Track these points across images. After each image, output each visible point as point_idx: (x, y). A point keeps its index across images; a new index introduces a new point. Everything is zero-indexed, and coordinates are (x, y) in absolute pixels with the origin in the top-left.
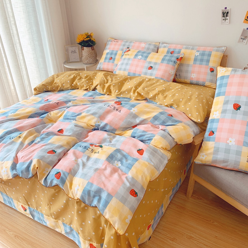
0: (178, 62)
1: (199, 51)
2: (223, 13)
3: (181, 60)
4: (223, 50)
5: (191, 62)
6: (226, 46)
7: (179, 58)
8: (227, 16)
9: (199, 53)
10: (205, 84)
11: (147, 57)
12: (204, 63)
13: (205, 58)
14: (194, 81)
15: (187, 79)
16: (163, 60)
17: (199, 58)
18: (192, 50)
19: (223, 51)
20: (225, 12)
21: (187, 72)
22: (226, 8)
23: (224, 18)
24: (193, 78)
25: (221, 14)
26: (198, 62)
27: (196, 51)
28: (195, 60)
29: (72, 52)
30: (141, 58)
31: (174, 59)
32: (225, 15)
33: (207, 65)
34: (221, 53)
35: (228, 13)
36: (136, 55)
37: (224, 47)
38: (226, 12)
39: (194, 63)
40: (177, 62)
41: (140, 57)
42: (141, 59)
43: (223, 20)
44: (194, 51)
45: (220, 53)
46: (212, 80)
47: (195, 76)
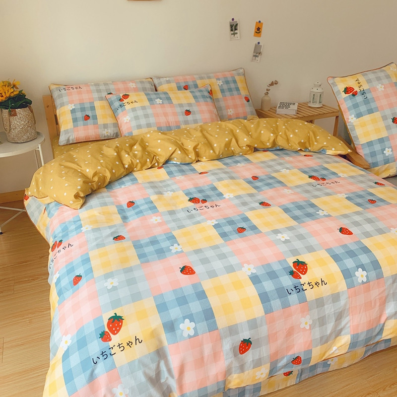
1: (219, 78)
2: (230, 26)
7: (210, 92)
8: (236, 29)
9: (221, 81)
11: (169, 99)
13: (232, 86)
16: (195, 97)
18: (210, 79)
22: (233, 19)
24: (231, 115)
26: (227, 94)
28: (222, 91)
30: (163, 102)
33: (239, 94)
34: (243, 78)
36: (151, 100)
38: (235, 24)
41: (159, 101)
43: (232, 34)
44: (214, 80)
47: (232, 112)
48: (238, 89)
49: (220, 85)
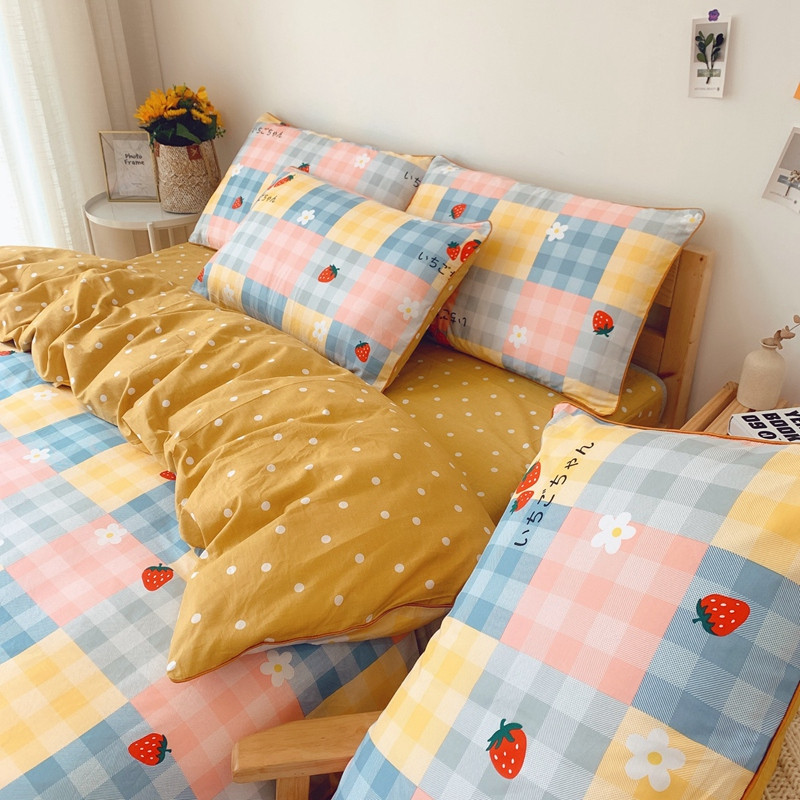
0: (455, 264)
1: (569, 217)
2: (697, 38)
3: (470, 252)
4: (684, 226)
5: (522, 271)
6: (700, 210)
7: (462, 247)
8: (716, 55)
9: (565, 228)
10: (564, 388)
11: (332, 220)
12: (576, 282)
13: (587, 257)
14: (520, 361)
15: (490, 348)
16: (391, 243)
17: (561, 252)
18: (541, 211)
19: (682, 234)
20: (712, 35)
21: (496, 311)
22: (714, 15)
23: (703, 66)
24: (517, 346)
25: (688, 46)
26: (549, 275)
27: (557, 215)
28: (542, 261)
29: (129, 159)
30: (310, 221)
31: (436, 246)
32: (709, 49)
33: (587, 293)
34: (669, 242)
35: (720, 40)
36: (298, 207)
37: (694, 210)
38: (715, 37)
39: (534, 278)
40: (450, 262)
41: (307, 215)
42: (305, 227)
43: (700, 74)
44: (550, 217)
45: (664, 242)
46: (595, 373)
47: (523, 340)
48: (595, 275)
49: (551, 239)
